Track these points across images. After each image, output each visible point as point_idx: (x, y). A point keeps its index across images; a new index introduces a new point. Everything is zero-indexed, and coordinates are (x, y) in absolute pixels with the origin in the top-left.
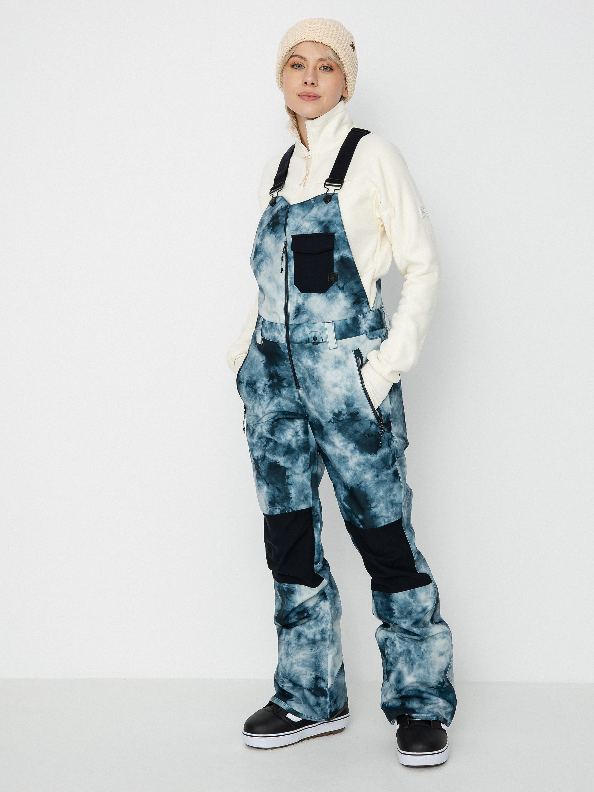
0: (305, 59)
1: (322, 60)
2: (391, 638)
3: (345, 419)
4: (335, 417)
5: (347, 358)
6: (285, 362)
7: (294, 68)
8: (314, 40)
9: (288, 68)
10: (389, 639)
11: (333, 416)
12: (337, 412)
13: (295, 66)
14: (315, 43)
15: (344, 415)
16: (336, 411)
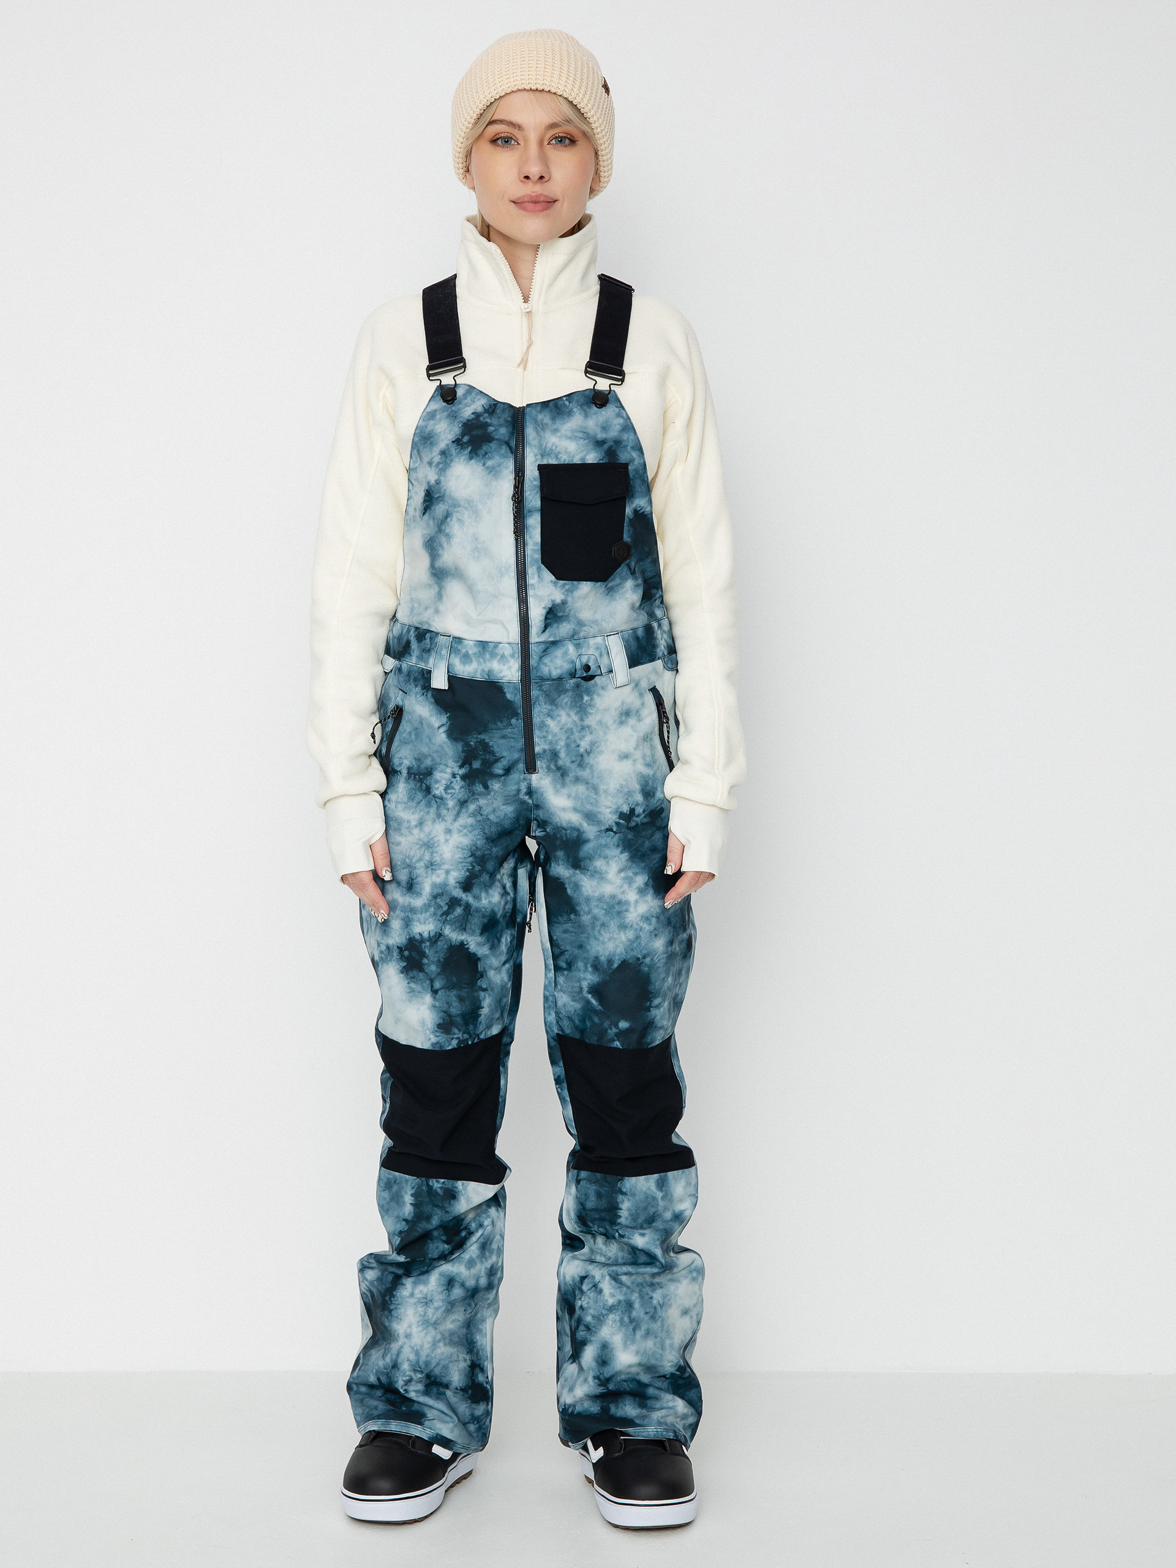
0: (519, 127)
1: (553, 126)
2: (594, 1277)
3: (639, 823)
4: (622, 821)
5: (643, 704)
6: (513, 721)
7: (498, 146)
8: (534, 88)
9: (485, 147)
10: (588, 1277)
11: (618, 820)
12: (627, 811)
13: (499, 142)
14: (537, 93)
15: (638, 816)
16: (625, 809)
